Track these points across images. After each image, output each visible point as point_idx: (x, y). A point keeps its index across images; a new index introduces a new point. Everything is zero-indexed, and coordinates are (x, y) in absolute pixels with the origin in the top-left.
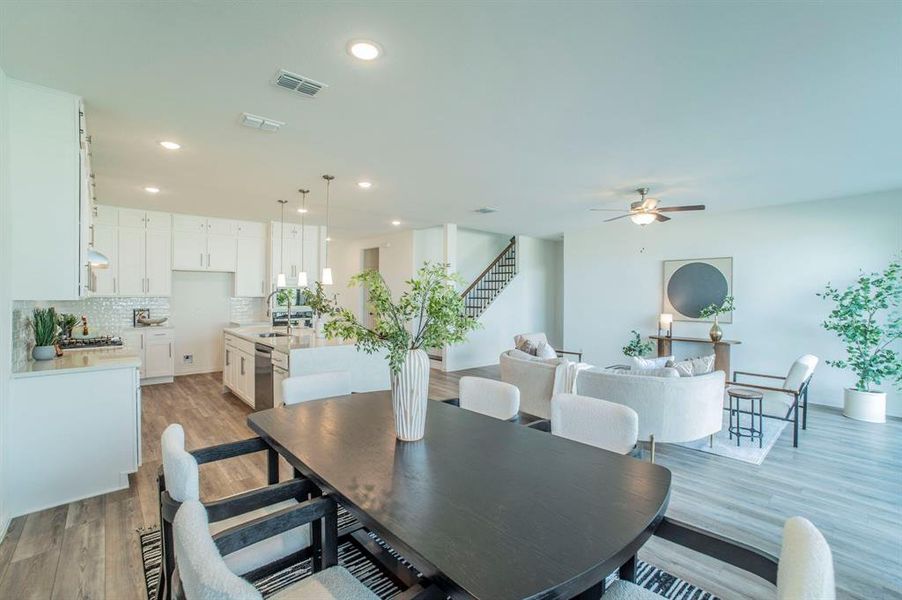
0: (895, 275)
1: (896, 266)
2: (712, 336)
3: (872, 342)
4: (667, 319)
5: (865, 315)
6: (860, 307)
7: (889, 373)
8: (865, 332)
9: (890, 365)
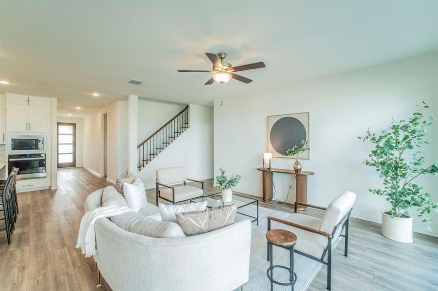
0: (418, 121)
1: (418, 114)
2: (294, 168)
3: (401, 176)
4: (268, 156)
5: (396, 153)
6: (392, 148)
7: (415, 204)
8: (396, 168)
9: (415, 197)
